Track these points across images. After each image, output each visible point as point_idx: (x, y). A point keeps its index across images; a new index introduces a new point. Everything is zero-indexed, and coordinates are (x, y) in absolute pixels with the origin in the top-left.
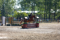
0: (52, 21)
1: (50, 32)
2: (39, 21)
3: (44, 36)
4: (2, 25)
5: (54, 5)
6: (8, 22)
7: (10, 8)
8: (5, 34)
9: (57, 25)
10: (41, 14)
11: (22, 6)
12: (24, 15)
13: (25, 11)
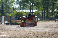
0: (49, 19)
1: (47, 30)
2: (37, 20)
3: (41, 34)
4: (1, 24)
5: (52, 5)
6: (7, 21)
7: (9, 8)
8: (4, 32)
9: (54, 24)
10: (39, 14)
11: (20, 6)
12: (22, 14)
13: (23, 11)
